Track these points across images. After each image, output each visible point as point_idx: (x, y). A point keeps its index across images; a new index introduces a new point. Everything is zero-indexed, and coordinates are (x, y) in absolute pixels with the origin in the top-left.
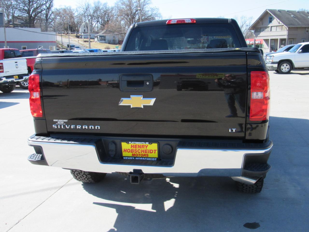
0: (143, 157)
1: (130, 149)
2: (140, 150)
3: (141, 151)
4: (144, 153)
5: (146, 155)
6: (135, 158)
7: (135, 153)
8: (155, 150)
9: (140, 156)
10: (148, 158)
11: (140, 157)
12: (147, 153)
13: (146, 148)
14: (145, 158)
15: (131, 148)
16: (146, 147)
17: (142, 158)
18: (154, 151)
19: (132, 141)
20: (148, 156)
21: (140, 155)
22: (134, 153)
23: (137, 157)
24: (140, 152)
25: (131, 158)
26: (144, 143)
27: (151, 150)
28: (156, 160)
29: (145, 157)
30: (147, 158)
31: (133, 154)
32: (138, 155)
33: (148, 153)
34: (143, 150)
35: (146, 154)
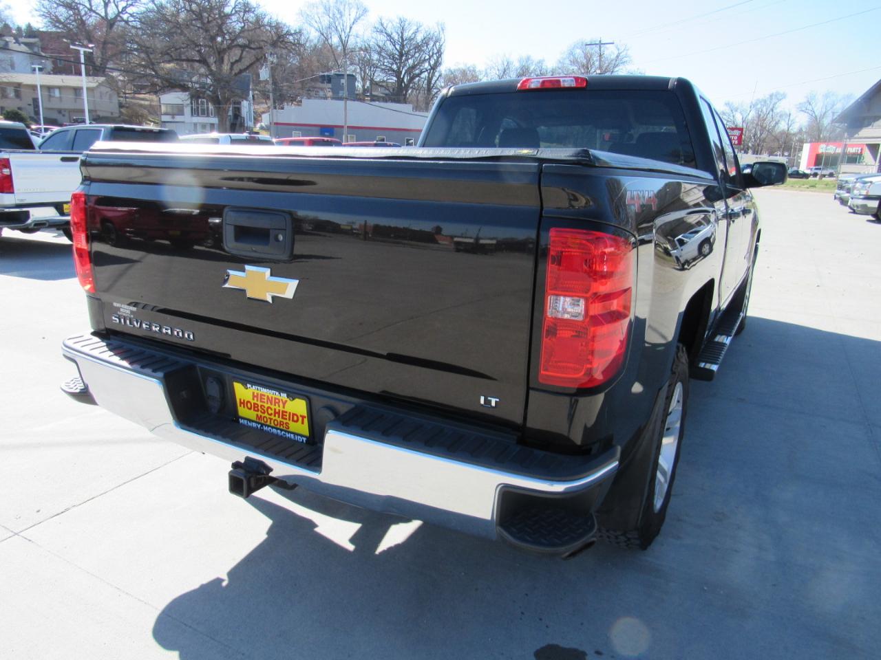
0: (278, 427)
1: (252, 402)
2: (271, 409)
3: (273, 412)
4: (280, 419)
5: (285, 425)
6: (262, 425)
7: (263, 415)
8: (303, 417)
9: (272, 424)
10: (289, 432)
11: (272, 427)
12: (286, 419)
13: (284, 407)
14: (281, 430)
15: (253, 399)
16: (284, 404)
17: (277, 429)
18: (300, 419)
19: (253, 383)
20: (288, 428)
21: (272, 421)
22: (259, 413)
23: (266, 425)
24: (271, 414)
25: (254, 425)
26: (277, 393)
27: (294, 415)
28: (304, 441)
29: (282, 427)
30: (285, 431)
31: (257, 415)
32: (269, 420)
33: (287, 421)
34: (277, 411)
35: (285, 421)
